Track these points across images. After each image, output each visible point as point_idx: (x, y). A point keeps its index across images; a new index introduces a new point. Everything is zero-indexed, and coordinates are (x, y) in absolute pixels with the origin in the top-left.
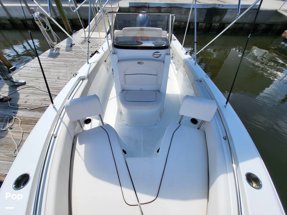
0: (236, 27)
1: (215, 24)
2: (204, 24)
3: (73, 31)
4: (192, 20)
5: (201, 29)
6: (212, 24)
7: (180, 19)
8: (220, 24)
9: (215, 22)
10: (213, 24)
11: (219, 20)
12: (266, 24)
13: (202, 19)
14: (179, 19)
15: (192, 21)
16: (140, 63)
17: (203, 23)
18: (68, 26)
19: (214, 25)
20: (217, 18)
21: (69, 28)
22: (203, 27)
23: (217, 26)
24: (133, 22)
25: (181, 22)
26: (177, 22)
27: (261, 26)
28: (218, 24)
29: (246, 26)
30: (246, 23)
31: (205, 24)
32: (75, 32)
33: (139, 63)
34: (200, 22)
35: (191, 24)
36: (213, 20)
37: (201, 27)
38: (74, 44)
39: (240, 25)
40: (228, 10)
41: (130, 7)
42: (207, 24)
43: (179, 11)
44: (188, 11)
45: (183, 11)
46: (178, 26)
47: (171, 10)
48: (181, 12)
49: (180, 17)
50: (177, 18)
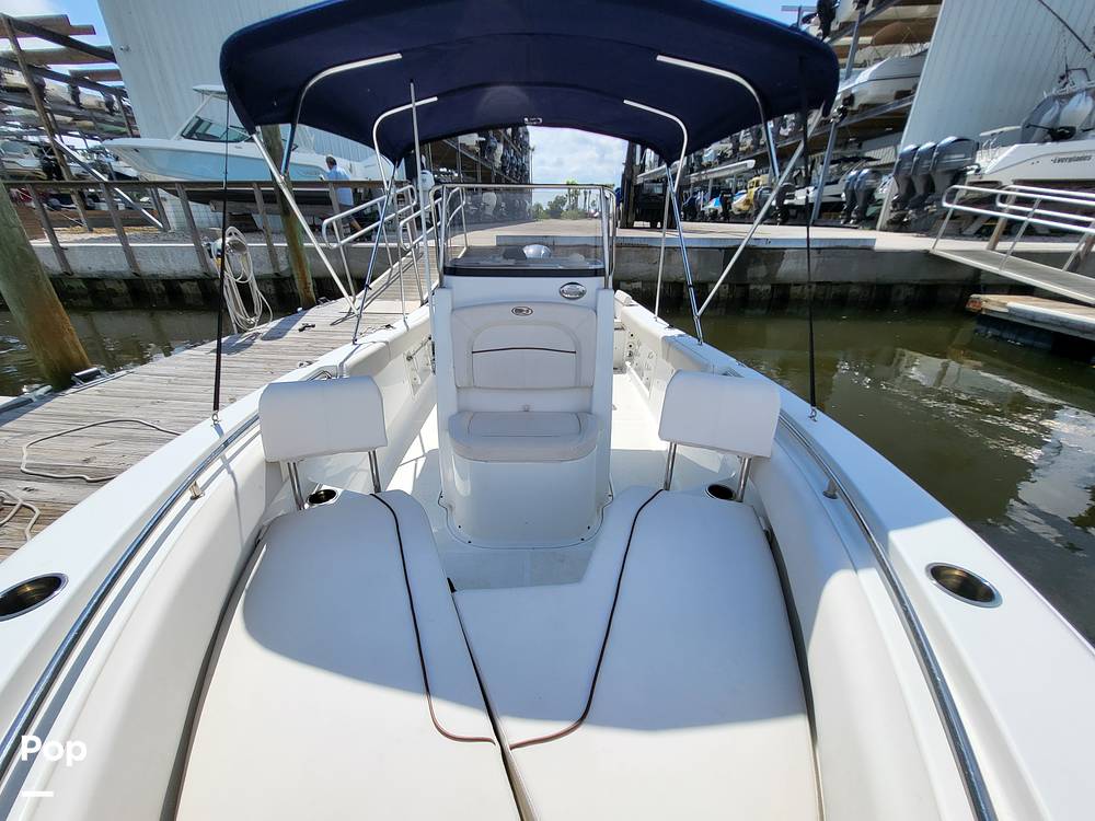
0: (824, 295)
1: (759, 287)
2: (725, 287)
3: (317, 299)
6: (748, 285)
7: (649, 273)
8: (773, 285)
9: (755, 281)
10: (752, 287)
11: (767, 276)
12: (911, 285)
14: (647, 273)
16: (521, 311)
18: (306, 284)
19: (755, 290)
20: (760, 271)
21: (306, 288)
22: (722, 295)
23: (767, 290)
25: (653, 281)
26: (640, 283)
27: (899, 292)
28: (767, 287)
29: (854, 290)
30: (850, 283)
32: (324, 301)
33: (518, 311)
38: (313, 326)
39: (836, 290)
40: (786, 251)
41: (498, 245)
42: (730, 285)
43: (643, 253)
44: (670, 255)
45: (656, 254)
46: (646, 291)
47: (620, 253)
48: (650, 258)
49: (648, 268)
50: (640, 272)
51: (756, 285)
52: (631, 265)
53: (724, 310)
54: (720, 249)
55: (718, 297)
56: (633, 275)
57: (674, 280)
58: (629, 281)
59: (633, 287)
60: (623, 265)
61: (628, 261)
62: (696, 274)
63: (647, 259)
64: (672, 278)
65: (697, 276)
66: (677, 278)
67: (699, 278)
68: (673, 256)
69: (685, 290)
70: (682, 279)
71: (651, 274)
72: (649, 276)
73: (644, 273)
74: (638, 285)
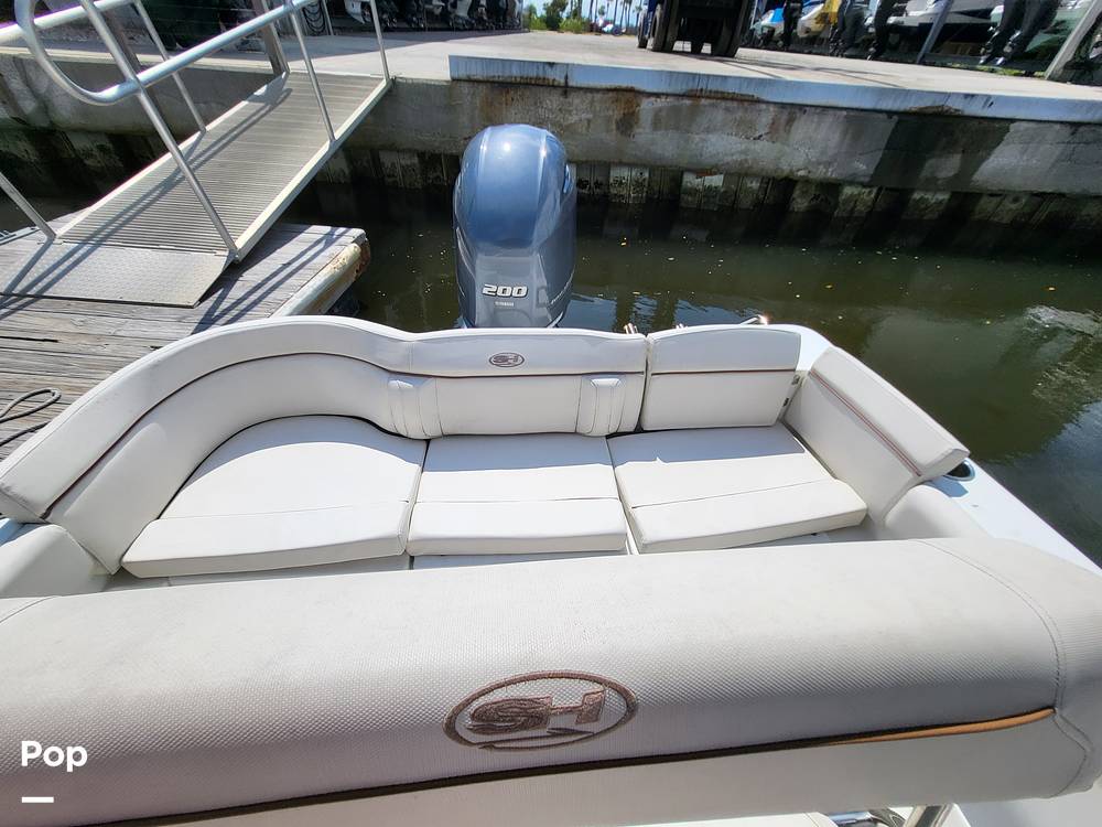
0: (1032, 215)
1: (928, 196)
2: (870, 193)
4: (805, 168)
5: (851, 214)
6: (912, 191)
7: (743, 157)
8: (956, 195)
9: (932, 184)
11: (956, 176)
13: (862, 167)
14: (737, 158)
15: (809, 172)
17: (864, 185)
19: (920, 200)
20: (947, 166)
22: (860, 207)
23: (941, 202)
25: (746, 175)
26: (722, 176)
28: (943, 197)
31: (875, 190)
34: (851, 183)
35: (797, 187)
36: (925, 173)
37: (852, 204)
40: (1013, 127)
41: (454, 80)
42: (880, 189)
43: (739, 114)
44: (790, 121)
45: (765, 118)
46: (725, 192)
47: (694, 112)
48: (751, 125)
49: (743, 147)
50: (726, 155)
51: (927, 190)
52: (713, 138)
53: (852, 237)
54: (890, 113)
55: (852, 210)
56: (713, 161)
57: (785, 174)
58: (702, 172)
59: (707, 184)
60: (697, 138)
61: (708, 131)
62: (829, 164)
63: (745, 128)
64: (783, 171)
65: (830, 170)
66: (791, 171)
67: (832, 173)
68: (796, 124)
69: (797, 193)
70: (801, 173)
71: (746, 160)
72: (741, 163)
73: (734, 158)
74: (716, 181)
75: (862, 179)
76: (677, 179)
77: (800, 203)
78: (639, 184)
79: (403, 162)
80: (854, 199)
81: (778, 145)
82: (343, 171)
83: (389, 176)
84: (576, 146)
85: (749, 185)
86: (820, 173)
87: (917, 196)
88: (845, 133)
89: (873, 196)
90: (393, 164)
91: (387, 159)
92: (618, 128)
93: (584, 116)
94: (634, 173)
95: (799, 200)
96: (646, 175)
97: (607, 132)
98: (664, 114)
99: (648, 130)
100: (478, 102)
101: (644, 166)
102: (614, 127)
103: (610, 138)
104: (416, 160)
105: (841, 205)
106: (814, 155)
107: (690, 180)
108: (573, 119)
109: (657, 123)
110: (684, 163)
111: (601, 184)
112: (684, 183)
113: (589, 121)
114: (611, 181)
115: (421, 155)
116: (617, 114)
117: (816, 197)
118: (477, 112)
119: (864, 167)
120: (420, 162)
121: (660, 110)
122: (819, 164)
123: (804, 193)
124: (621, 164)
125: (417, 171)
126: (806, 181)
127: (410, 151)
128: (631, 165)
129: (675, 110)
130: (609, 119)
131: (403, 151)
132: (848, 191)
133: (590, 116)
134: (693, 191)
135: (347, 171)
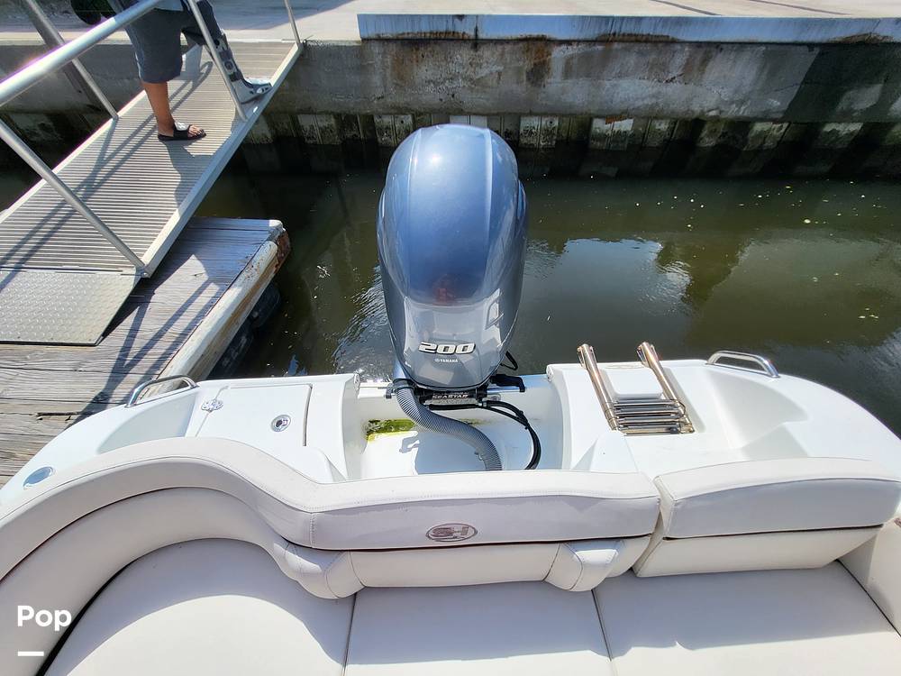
1: (841, 128)
4: (717, 108)
5: (759, 151)
7: (654, 100)
9: (847, 116)
11: (873, 107)
13: (776, 103)
14: (648, 102)
15: (721, 112)
17: (775, 121)
22: (769, 143)
24: (387, 120)
25: (656, 118)
26: (632, 121)
31: (785, 125)
34: (762, 120)
35: (707, 126)
36: (843, 105)
37: (760, 141)
41: (364, 40)
43: (653, 57)
44: (705, 61)
45: (680, 59)
46: (634, 135)
47: (606, 58)
48: (664, 67)
49: (655, 90)
50: (637, 99)
51: (840, 123)
52: (624, 83)
54: (812, 46)
55: (761, 146)
56: (624, 107)
57: (695, 116)
58: (611, 118)
59: (616, 129)
60: (607, 84)
61: (620, 76)
62: (742, 102)
63: (658, 71)
64: (693, 112)
65: (743, 108)
66: (703, 112)
67: (744, 111)
68: (710, 64)
69: (705, 132)
70: (713, 113)
71: (657, 104)
72: (652, 107)
73: (646, 102)
74: (626, 125)
75: (774, 116)
76: (586, 125)
77: (707, 141)
78: (548, 132)
79: (321, 124)
80: (763, 136)
81: (691, 86)
82: (266, 137)
83: (308, 138)
84: (488, 100)
85: (657, 127)
86: (733, 112)
87: (828, 128)
88: (761, 70)
89: (783, 131)
90: (312, 127)
91: (306, 122)
92: (529, 79)
93: (495, 68)
94: (544, 123)
95: (707, 140)
96: (556, 123)
97: (518, 83)
98: (575, 61)
99: (558, 79)
100: (389, 60)
101: (554, 115)
102: (525, 77)
103: (520, 89)
104: (333, 121)
105: (750, 143)
106: (726, 94)
107: (599, 126)
108: (483, 72)
109: (568, 72)
110: (594, 109)
111: (511, 133)
112: (593, 129)
113: (500, 74)
114: (522, 131)
115: (337, 116)
116: (527, 65)
117: (724, 135)
118: (389, 71)
119: (779, 104)
120: (337, 123)
121: (572, 57)
122: (733, 103)
123: (713, 132)
124: (531, 114)
125: (335, 133)
126: (716, 120)
127: (327, 113)
128: (541, 115)
129: (586, 57)
130: (519, 70)
131: (321, 113)
132: (758, 127)
133: (501, 68)
134: (602, 137)
135: (269, 136)
